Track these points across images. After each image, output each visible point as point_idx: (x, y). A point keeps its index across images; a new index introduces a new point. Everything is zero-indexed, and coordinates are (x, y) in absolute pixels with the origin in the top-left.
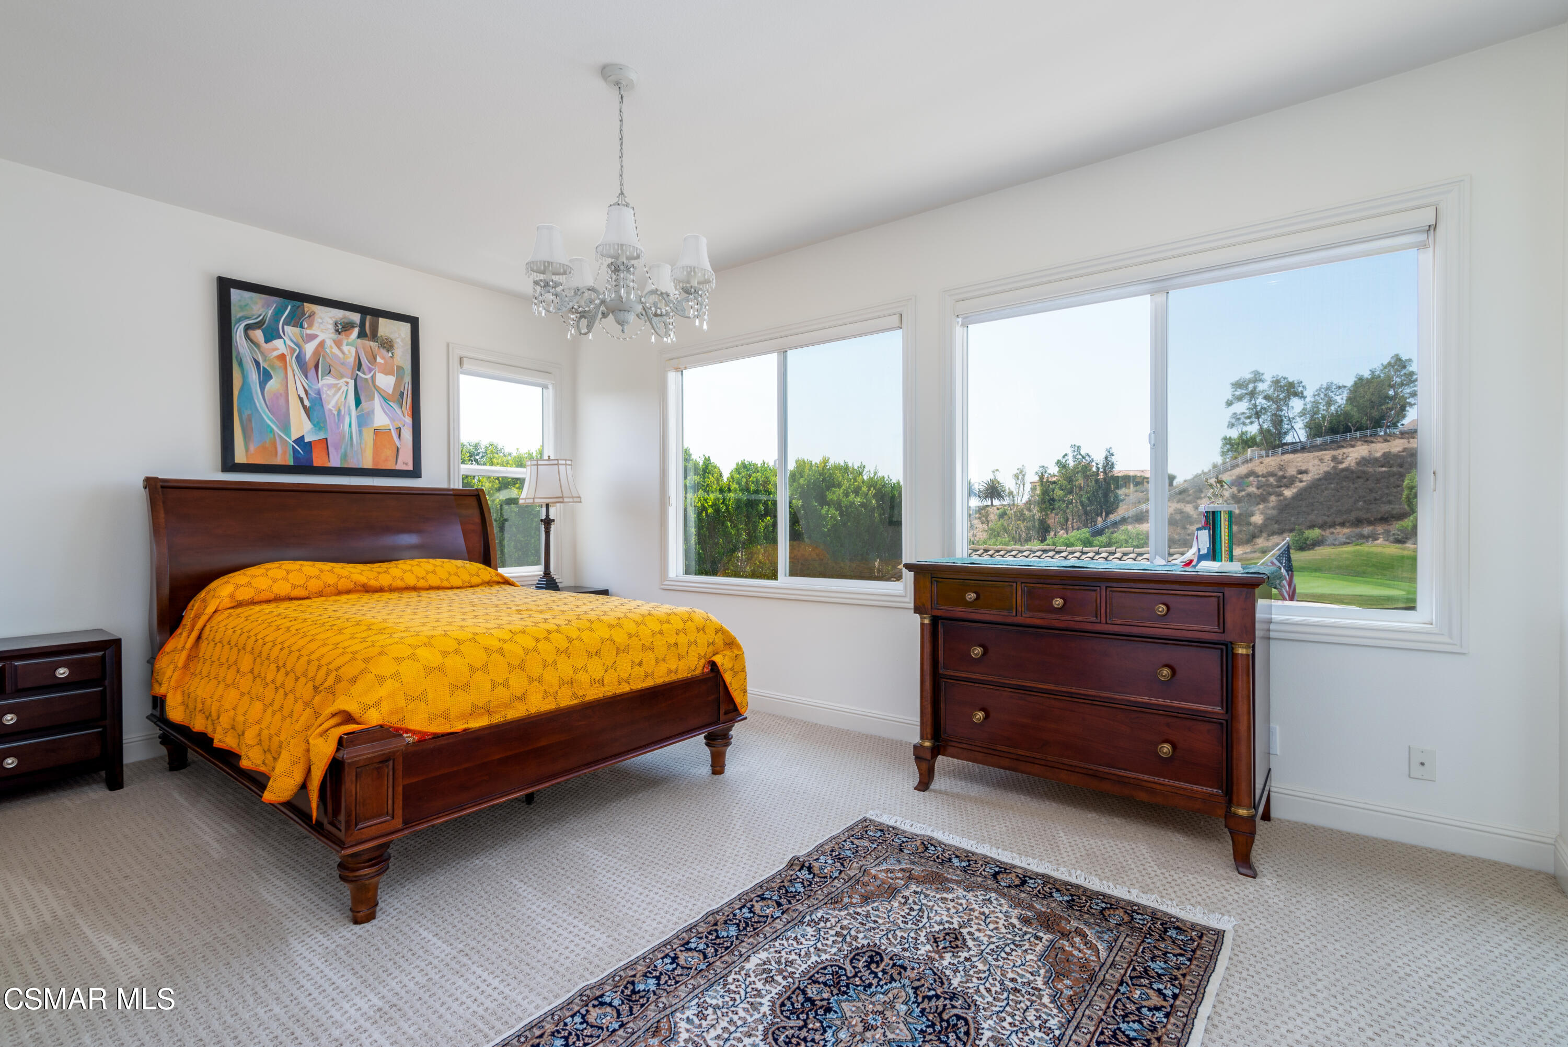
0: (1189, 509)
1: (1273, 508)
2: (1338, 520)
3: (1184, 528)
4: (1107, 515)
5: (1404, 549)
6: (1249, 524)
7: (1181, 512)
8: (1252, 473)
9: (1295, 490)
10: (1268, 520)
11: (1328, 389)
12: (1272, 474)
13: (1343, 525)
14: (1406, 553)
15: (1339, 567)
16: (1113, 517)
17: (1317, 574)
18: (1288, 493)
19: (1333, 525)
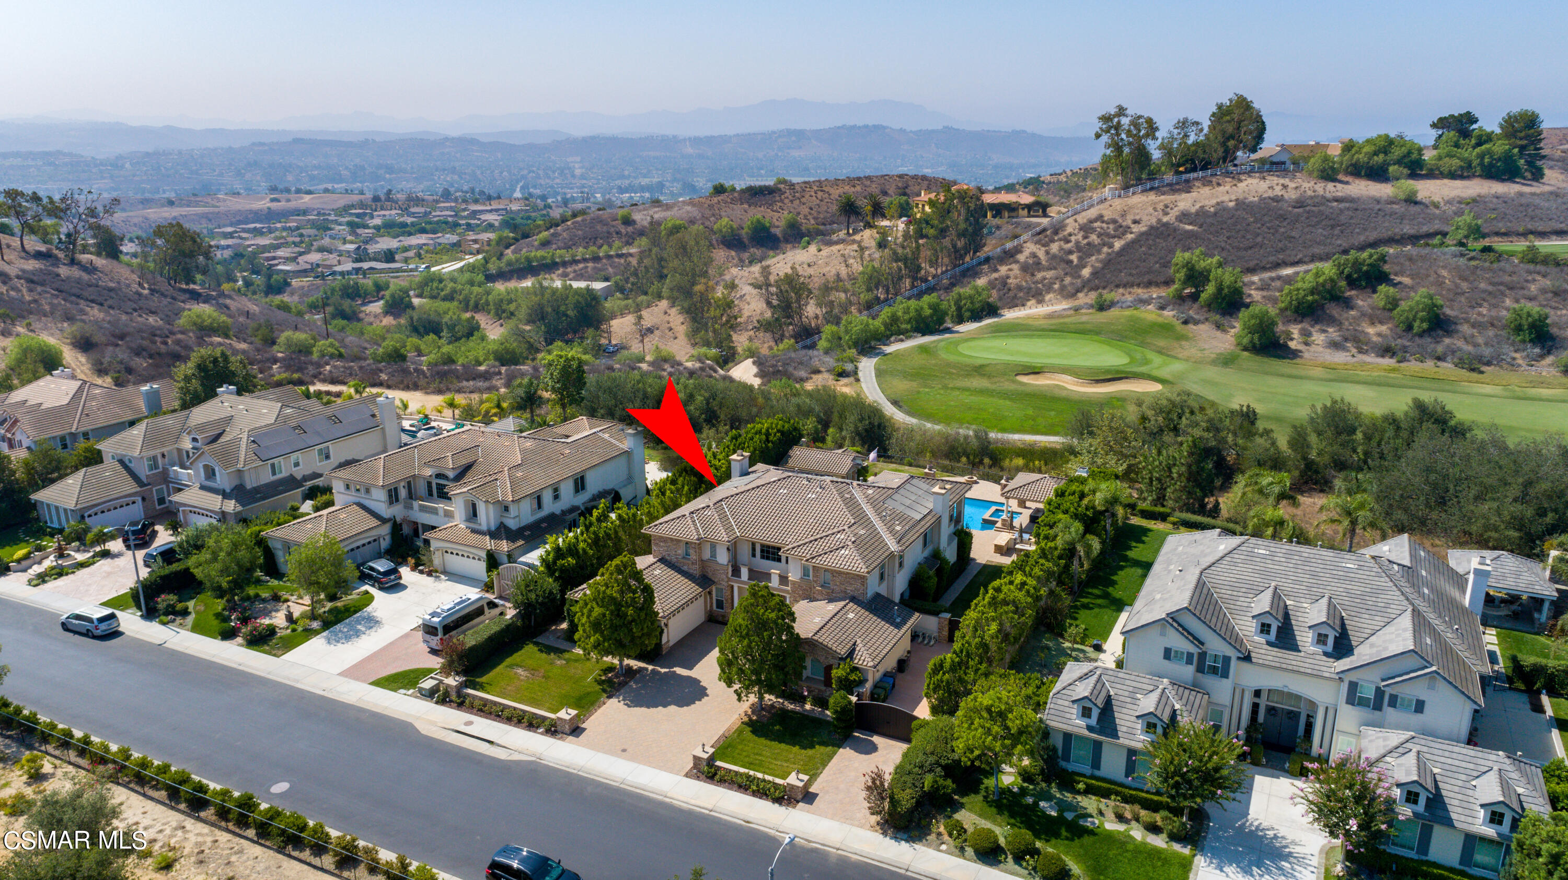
0: (1041, 254)
1: (1101, 261)
2: (1137, 281)
3: (1033, 275)
4: (975, 252)
5: (1160, 316)
6: (1079, 276)
7: (1034, 255)
8: (1100, 218)
9: (1122, 242)
10: (1095, 274)
11: (1184, 123)
12: (1114, 221)
13: (1138, 285)
14: (1160, 320)
15: (1113, 332)
16: (981, 255)
17: (1096, 338)
18: (1118, 245)
19: (1132, 286)
